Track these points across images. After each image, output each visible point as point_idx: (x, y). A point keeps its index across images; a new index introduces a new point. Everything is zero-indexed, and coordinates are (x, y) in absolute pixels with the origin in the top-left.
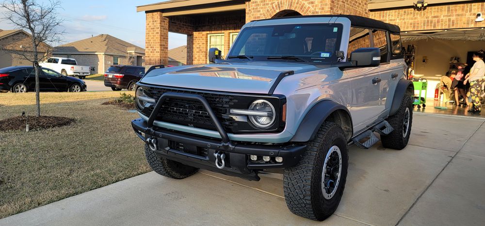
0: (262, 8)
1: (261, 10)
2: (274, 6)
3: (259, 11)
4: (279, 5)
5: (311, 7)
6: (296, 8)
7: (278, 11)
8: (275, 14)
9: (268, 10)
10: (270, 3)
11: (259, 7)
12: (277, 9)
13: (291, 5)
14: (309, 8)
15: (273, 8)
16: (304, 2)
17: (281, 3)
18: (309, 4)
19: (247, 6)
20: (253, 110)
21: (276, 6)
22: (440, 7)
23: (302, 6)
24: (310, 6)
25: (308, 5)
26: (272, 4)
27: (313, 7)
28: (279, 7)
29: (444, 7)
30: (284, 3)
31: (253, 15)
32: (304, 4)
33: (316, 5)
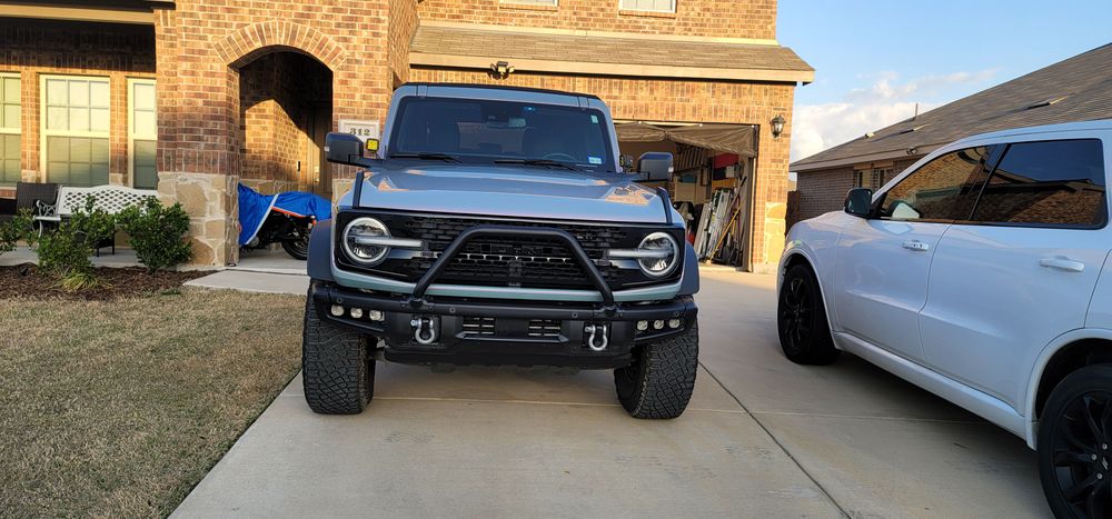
0: (211, 32)
1: (210, 36)
2: (248, 33)
3: (204, 38)
4: (260, 31)
5: (344, 49)
6: (306, 44)
7: (258, 45)
8: (250, 50)
9: (229, 39)
10: (235, 23)
11: (201, 28)
12: (257, 41)
13: (293, 38)
14: (338, 49)
15: (245, 36)
16: (327, 36)
17: (267, 29)
18: (338, 40)
19: (158, 18)
20: (643, 248)
21: (253, 33)
22: (529, 76)
23: (322, 44)
24: (341, 45)
25: (336, 44)
26: (241, 26)
27: (347, 49)
28: (262, 37)
29: (535, 77)
30: (274, 30)
31: (184, 44)
32: (326, 40)
33: (355, 46)
